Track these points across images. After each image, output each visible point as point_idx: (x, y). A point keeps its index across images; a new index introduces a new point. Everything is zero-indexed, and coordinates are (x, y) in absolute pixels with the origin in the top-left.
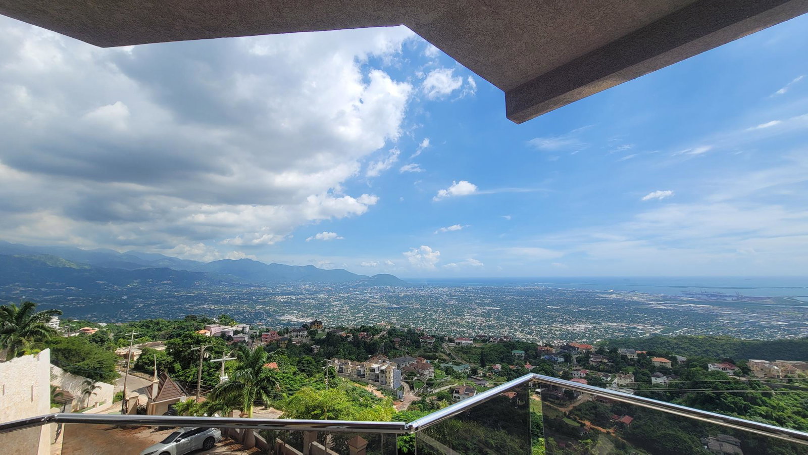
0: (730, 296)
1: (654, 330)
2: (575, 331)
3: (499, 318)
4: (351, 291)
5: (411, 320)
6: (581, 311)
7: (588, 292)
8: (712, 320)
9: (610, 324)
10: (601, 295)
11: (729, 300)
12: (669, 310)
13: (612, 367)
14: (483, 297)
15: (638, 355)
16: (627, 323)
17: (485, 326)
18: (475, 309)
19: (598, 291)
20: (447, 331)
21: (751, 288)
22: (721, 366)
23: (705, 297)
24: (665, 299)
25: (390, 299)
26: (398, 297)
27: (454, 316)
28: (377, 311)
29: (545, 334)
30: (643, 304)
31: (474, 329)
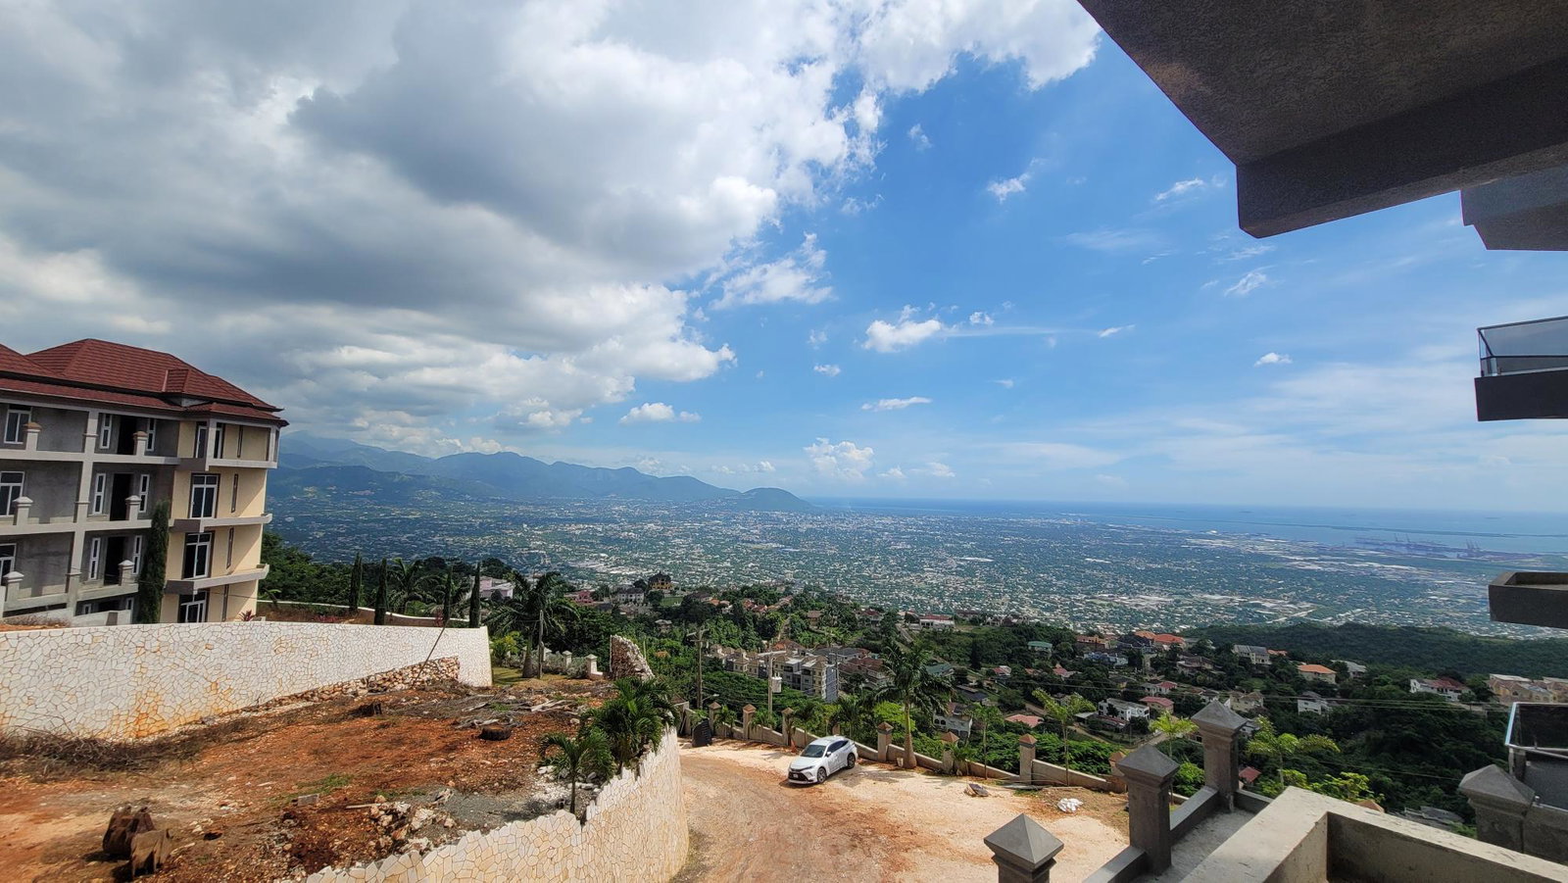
0: (1454, 550)
1: (1295, 611)
2: (1140, 608)
3: (990, 579)
4: (705, 519)
5: (823, 578)
6: (1151, 570)
7: (1166, 533)
8: (1414, 595)
9: (1207, 596)
10: (1193, 541)
11: (1452, 556)
12: (1327, 573)
13: (1221, 678)
14: (960, 538)
15: (1272, 658)
16: (1243, 595)
17: (963, 593)
18: (945, 560)
19: (1187, 531)
20: (891, 600)
21: (1499, 535)
22: (1437, 684)
23: (1404, 550)
24: (1320, 551)
25: (779, 535)
26: (795, 532)
27: (904, 573)
28: (757, 558)
29: (1080, 612)
30: (1276, 559)
31: (941, 598)
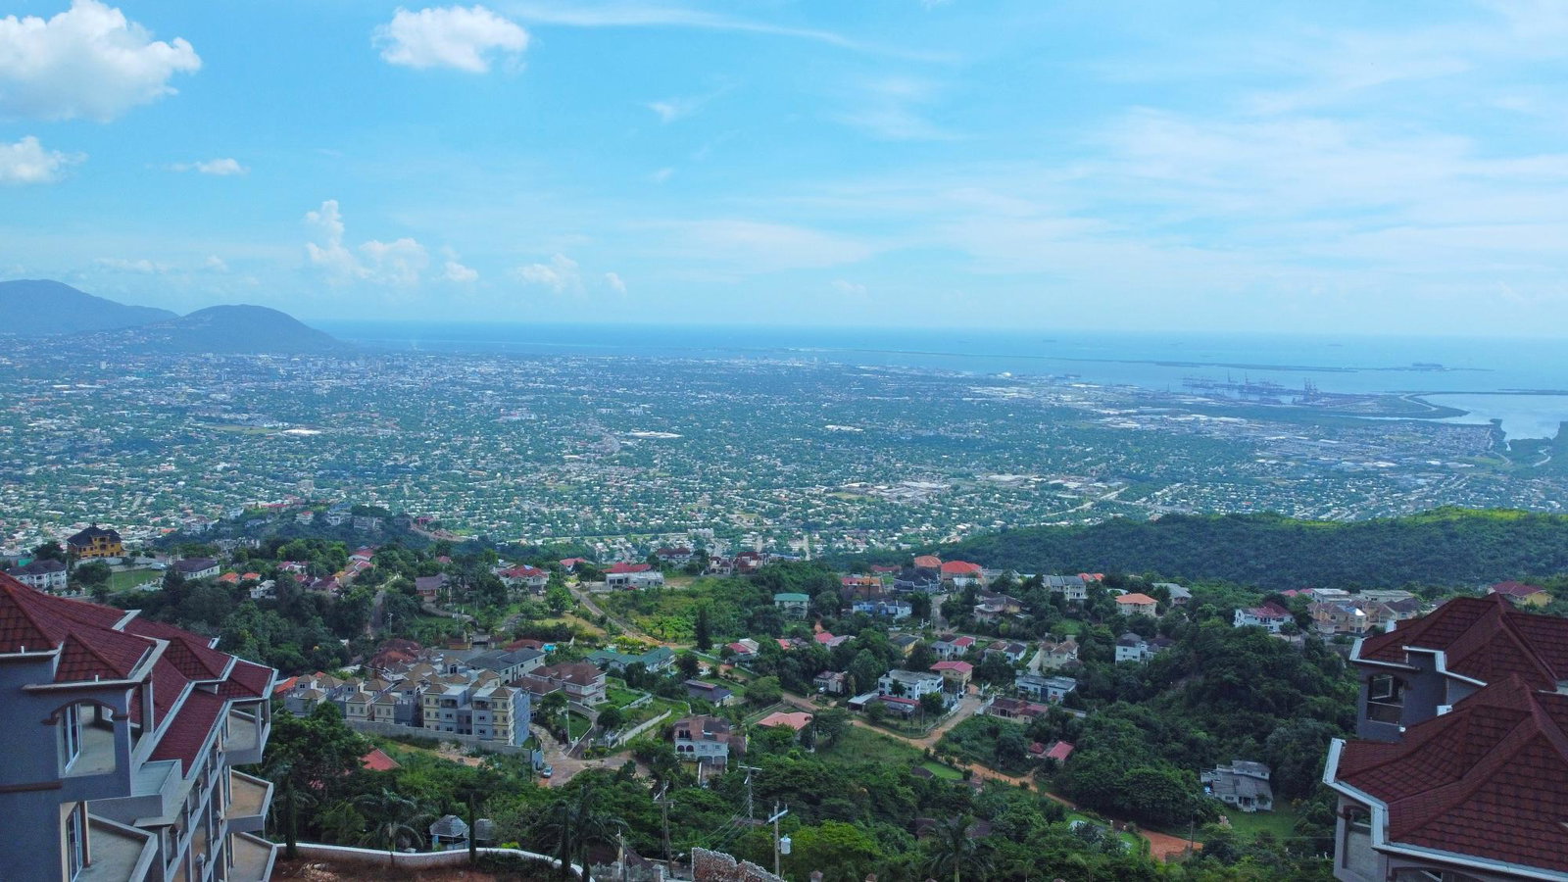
0: (1290, 393)
1: (1105, 492)
7: (944, 379)
8: (1240, 457)
10: (979, 390)
11: (1287, 401)
12: (1146, 432)
13: (1029, 624)
14: (625, 398)
16: (1041, 472)
17: (633, 496)
18: (600, 438)
19: (967, 375)
22: (1261, 613)
23: (1236, 395)
24: (1141, 399)
27: (529, 465)
29: (819, 515)
30: (1087, 415)
